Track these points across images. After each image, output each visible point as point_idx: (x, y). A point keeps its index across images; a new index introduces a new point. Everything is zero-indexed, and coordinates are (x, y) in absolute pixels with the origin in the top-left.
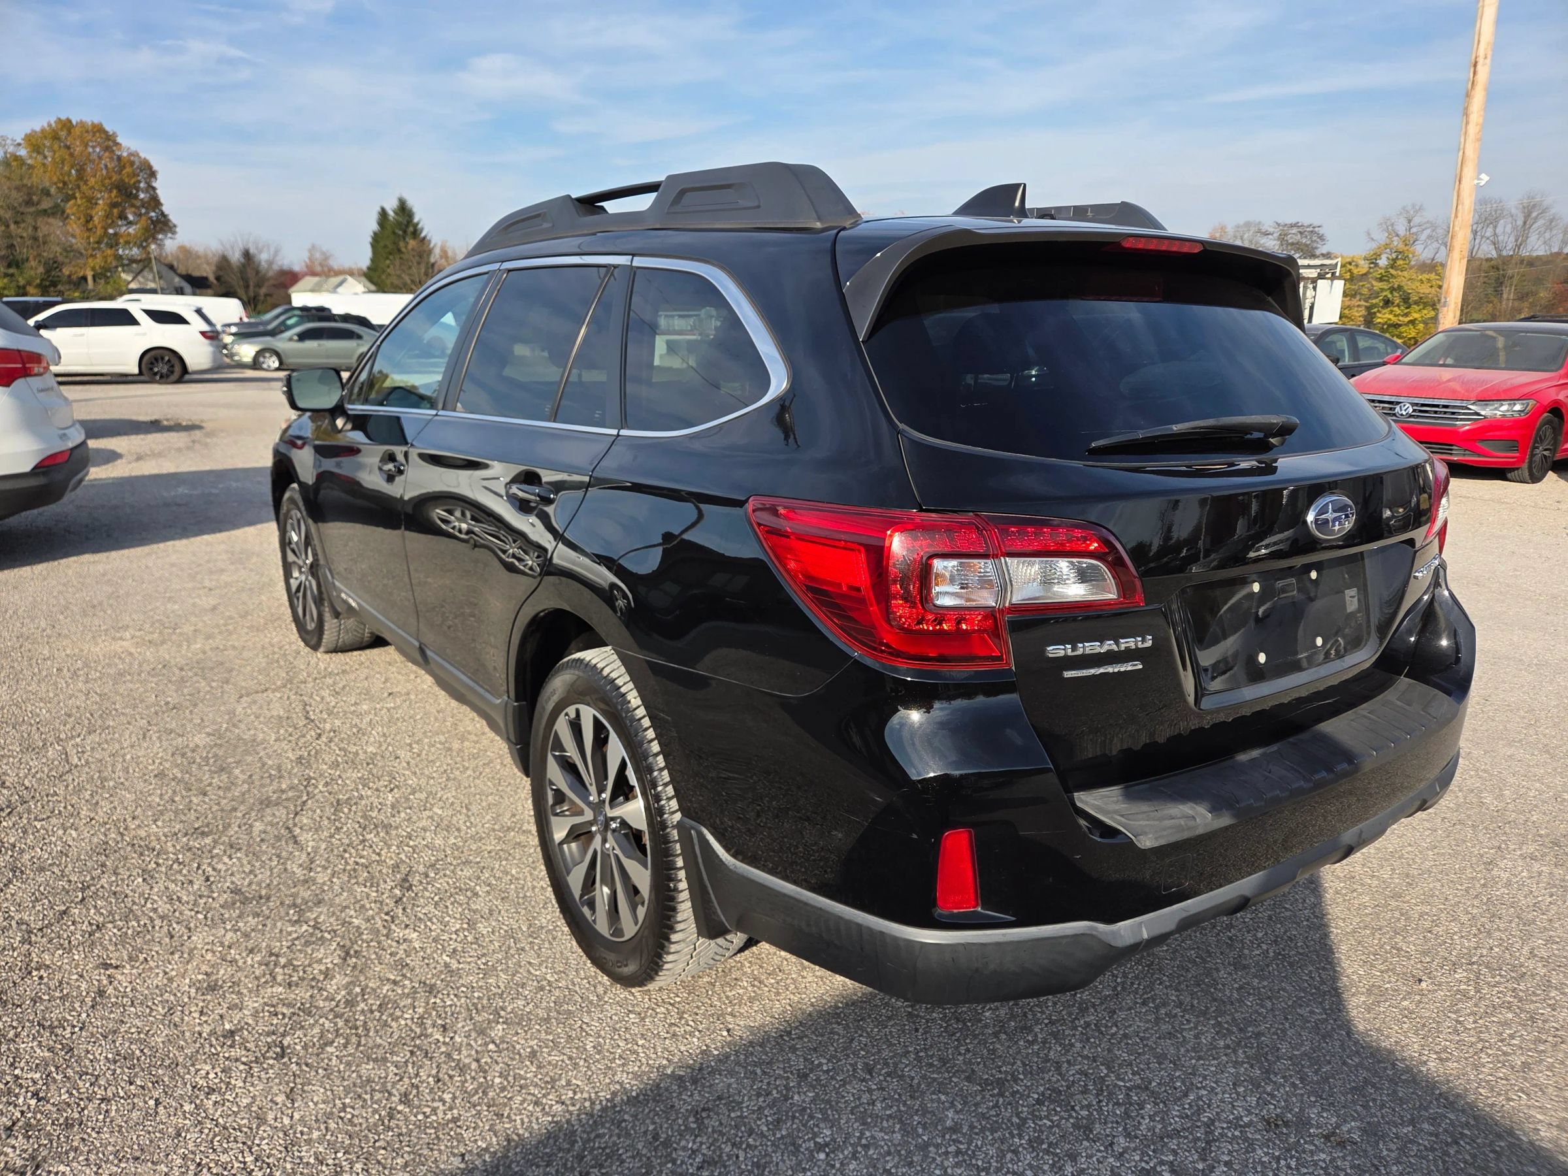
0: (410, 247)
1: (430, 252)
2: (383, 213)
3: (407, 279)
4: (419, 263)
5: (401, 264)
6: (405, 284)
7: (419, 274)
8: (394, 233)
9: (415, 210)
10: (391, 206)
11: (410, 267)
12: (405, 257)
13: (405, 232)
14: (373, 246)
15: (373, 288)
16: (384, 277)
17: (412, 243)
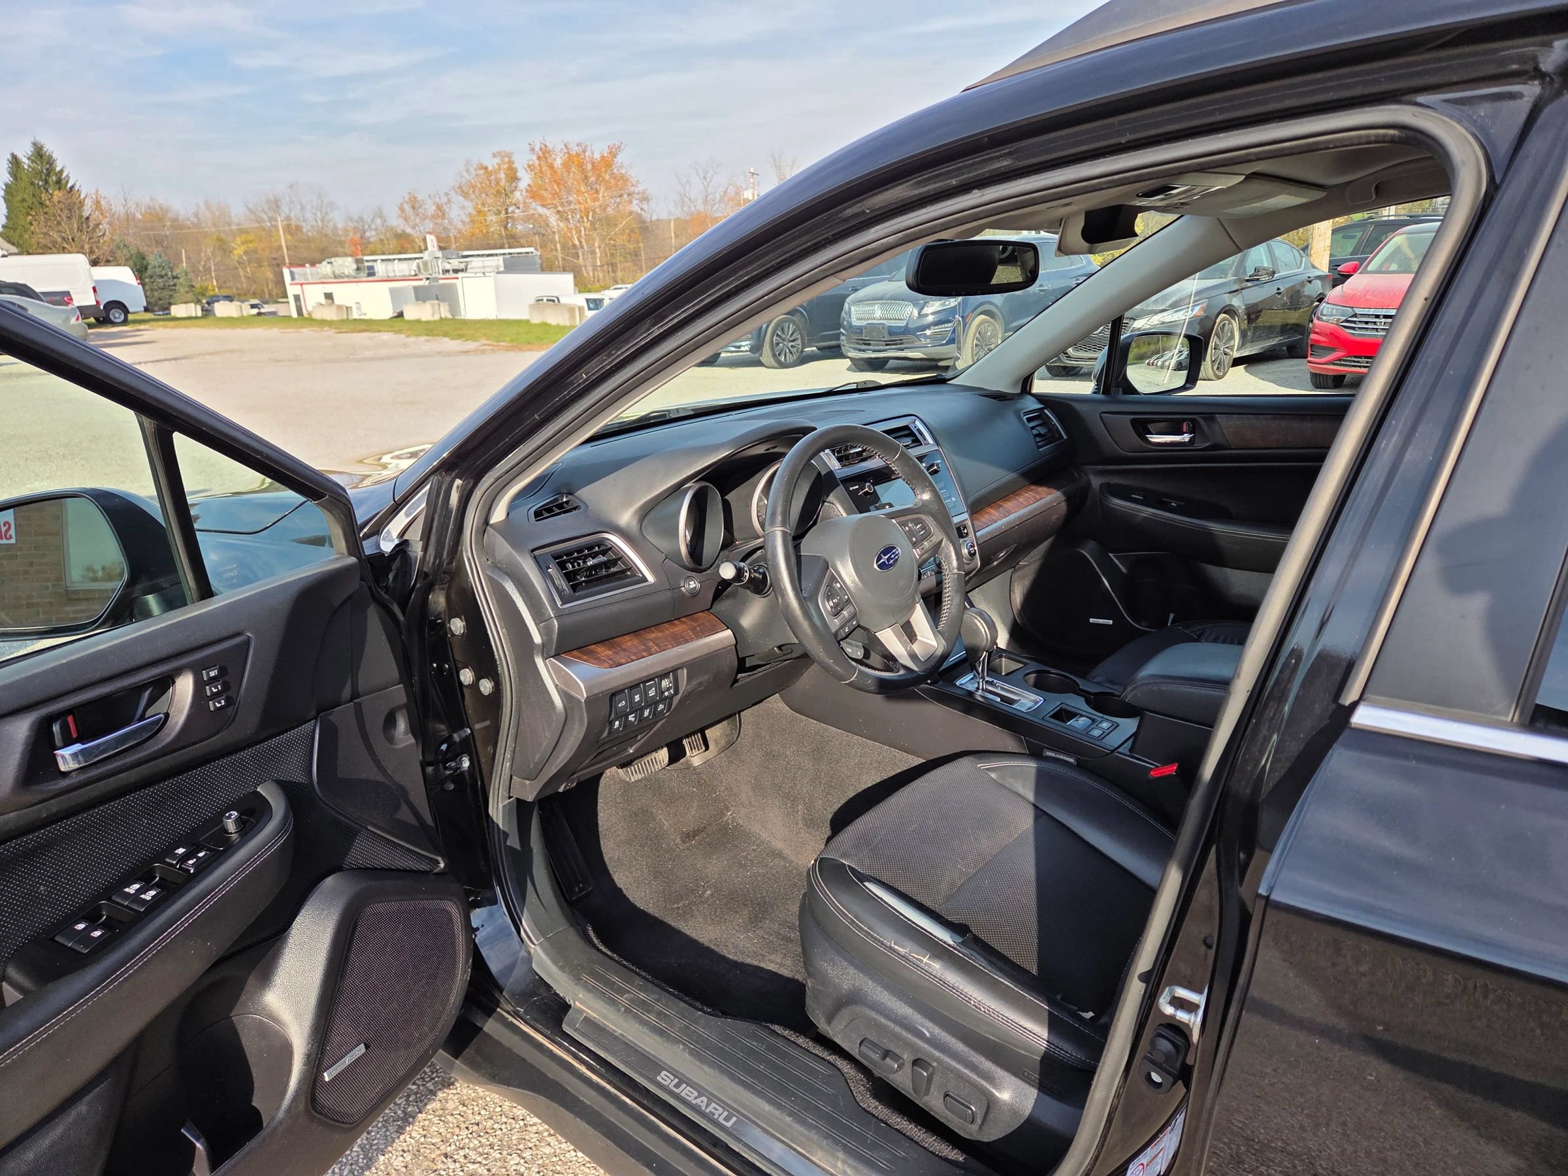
0: (56, 199)
1: (82, 204)
2: (15, 161)
3: (56, 236)
4: (69, 218)
5: (47, 220)
6: (54, 243)
7: (71, 230)
8: (32, 184)
9: (54, 156)
10: (24, 152)
11: (59, 224)
12: (51, 211)
13: (46, 182)
14: (6, 200)
15: (14, 249)
16: (26, 236)
17: (58, 195)
